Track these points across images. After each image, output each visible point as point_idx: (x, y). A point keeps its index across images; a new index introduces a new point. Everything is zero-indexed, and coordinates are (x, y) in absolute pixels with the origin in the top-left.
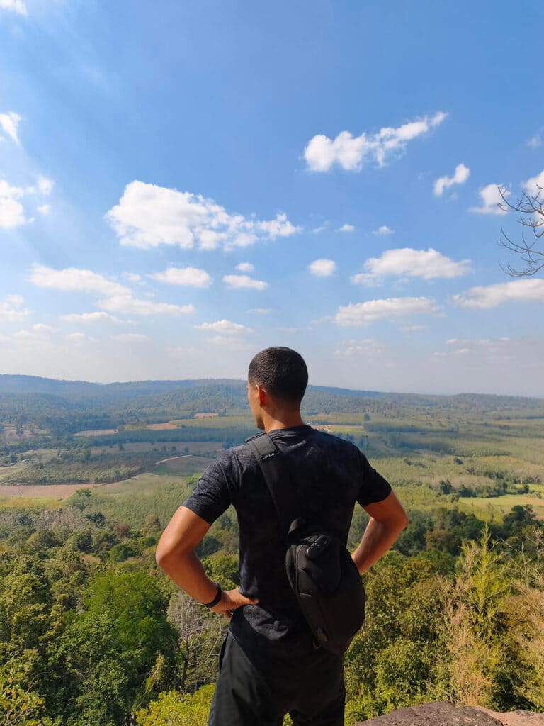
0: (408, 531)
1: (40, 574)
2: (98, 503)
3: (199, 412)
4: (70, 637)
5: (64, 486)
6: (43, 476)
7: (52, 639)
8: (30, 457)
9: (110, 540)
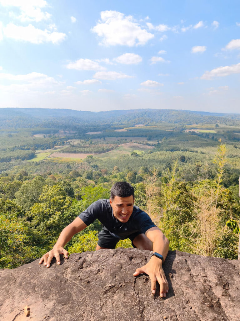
0: (230, 178)
1: (69, 186)
2: (96, 161)
3: (137, 124)
4: (72, 209)
5: (83, 154)
6: (74, 150)
7: (66, 209)
8: (69, 142)
9: (100, 175)
